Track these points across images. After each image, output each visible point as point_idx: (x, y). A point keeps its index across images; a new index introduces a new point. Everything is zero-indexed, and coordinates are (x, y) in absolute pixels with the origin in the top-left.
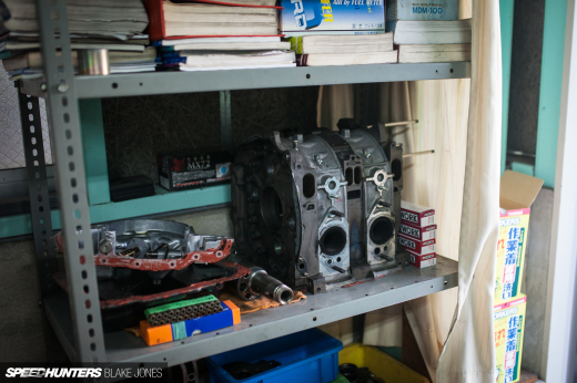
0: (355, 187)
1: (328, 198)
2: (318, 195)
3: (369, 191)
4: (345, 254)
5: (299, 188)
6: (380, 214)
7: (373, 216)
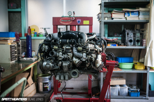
0: (134, 35)
1: (130, 36)
2: (129, 35)
3: (136, 36)
4: (132, 43)
5: (126, 34)
6: (138, 39)
7: (137, 39)
